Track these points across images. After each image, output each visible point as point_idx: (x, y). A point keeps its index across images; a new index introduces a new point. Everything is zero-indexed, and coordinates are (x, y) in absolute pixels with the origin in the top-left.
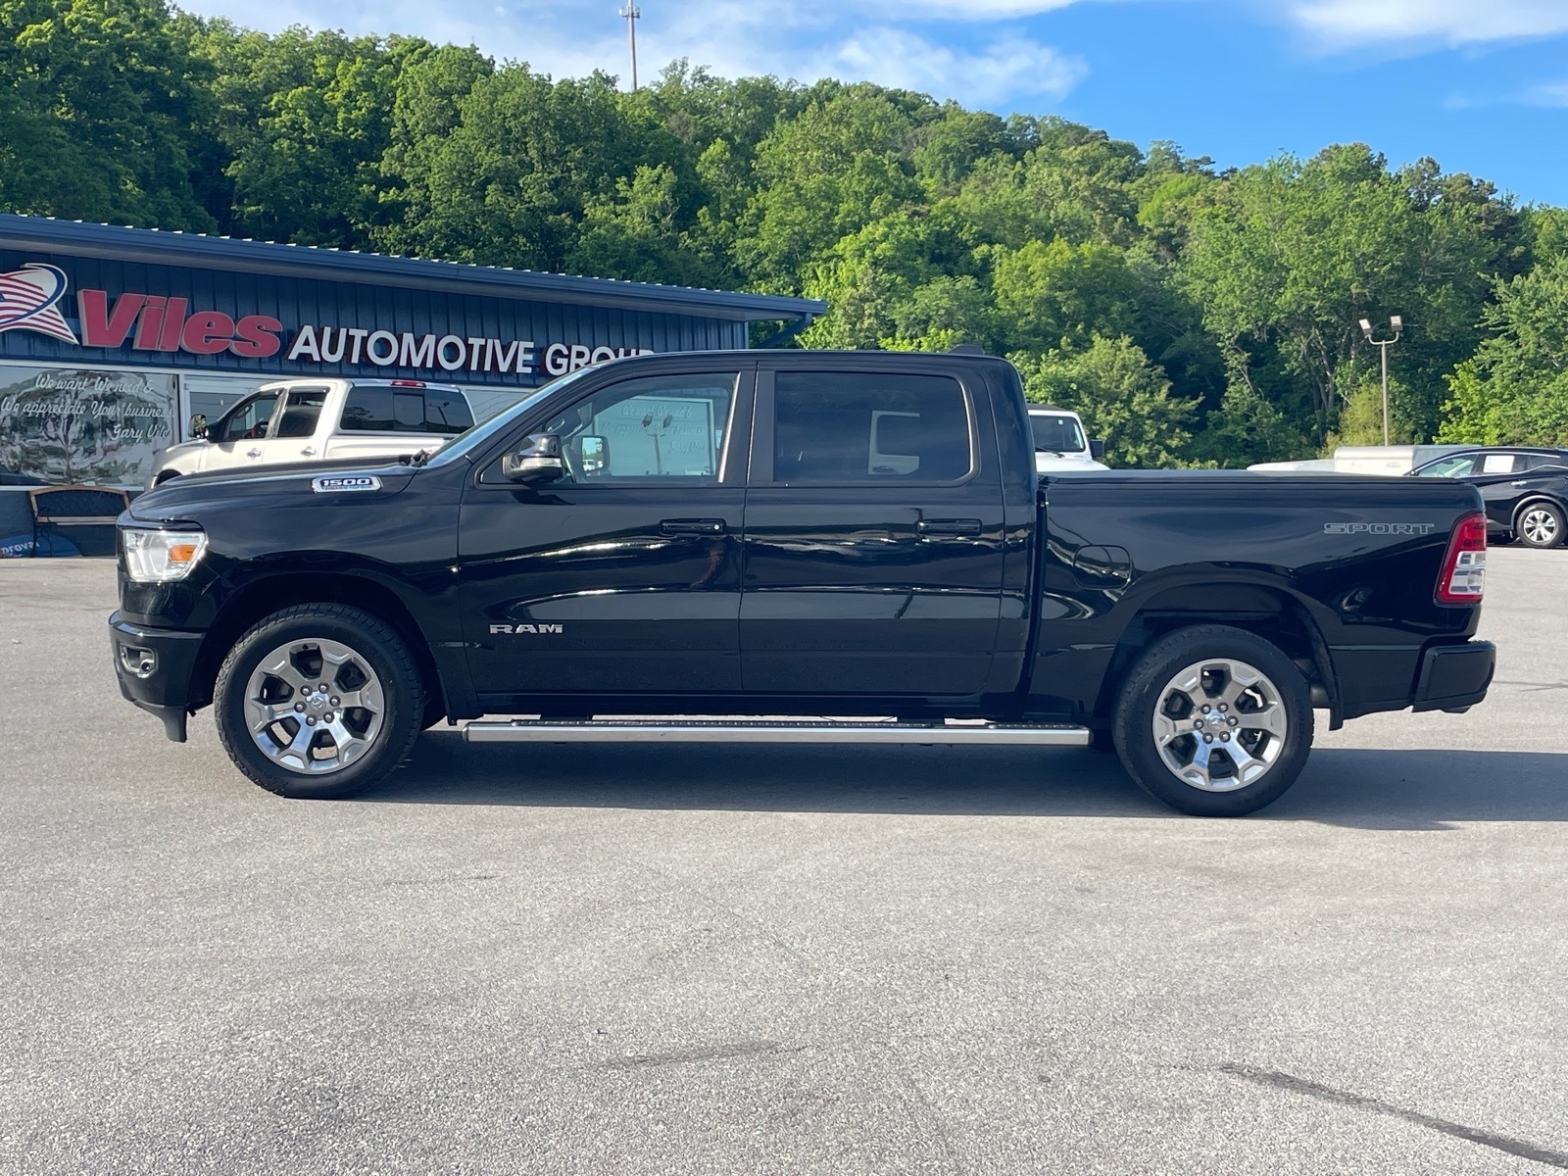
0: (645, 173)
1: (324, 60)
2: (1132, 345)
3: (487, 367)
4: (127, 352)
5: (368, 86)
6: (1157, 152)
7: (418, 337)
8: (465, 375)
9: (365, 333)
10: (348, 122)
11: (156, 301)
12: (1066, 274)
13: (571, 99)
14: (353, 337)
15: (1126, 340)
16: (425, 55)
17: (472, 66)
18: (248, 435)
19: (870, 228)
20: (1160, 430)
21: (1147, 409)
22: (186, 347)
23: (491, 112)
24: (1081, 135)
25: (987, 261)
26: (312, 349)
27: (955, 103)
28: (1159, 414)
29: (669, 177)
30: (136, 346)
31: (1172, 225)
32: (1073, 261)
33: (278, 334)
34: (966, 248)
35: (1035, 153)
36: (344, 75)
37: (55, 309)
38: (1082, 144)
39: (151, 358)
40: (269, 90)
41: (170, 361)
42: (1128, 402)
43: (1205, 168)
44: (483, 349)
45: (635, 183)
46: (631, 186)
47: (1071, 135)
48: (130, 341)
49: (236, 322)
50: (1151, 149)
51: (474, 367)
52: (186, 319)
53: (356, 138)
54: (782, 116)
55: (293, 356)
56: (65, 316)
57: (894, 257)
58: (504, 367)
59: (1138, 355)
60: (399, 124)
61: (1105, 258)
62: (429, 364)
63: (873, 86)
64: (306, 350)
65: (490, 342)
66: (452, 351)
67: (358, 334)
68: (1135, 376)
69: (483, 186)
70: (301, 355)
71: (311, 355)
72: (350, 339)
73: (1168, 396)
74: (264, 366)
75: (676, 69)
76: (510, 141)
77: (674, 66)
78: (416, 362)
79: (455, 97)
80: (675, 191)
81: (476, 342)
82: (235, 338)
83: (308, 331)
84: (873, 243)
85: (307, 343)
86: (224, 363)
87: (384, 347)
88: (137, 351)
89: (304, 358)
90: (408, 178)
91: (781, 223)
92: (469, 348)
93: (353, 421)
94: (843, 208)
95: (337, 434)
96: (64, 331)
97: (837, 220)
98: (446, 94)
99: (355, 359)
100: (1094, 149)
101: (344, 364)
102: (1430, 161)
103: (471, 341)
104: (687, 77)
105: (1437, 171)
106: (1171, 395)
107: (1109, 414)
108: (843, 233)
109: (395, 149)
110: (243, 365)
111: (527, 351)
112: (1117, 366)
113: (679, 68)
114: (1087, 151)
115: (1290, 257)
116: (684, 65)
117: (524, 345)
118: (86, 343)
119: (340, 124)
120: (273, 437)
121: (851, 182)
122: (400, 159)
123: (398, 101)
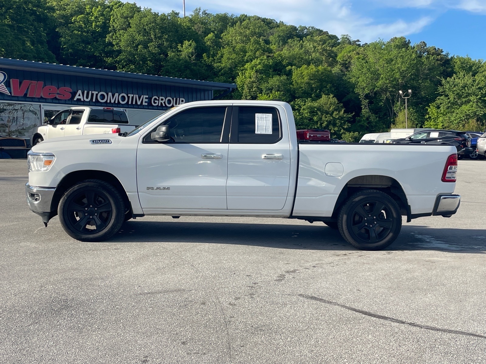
0: (186, 43)
1: (88, 7)
2: (333, 97)
3: (134, 103)
4: (25, 98)
5: (102, 15)
6: (343, 38)
7: (113, 94)
8: (127, 105)
9: (97, 93)
10: (96, 26)
11: (34, 82)
12: (314, 75)
13: (165, 20)
14: (94, 94)
15: (332, 96)
16: (120, 6)
17: (134, 9)
18: (61, 123)
19: (255, 61)
20: (341, 123)
21: (337, 117)
22: (43, 96)
23: (140, 23)
24: (320, 32)
25: (290, 71)
26: (81, 97)
27: (282, 22)
28: (341, 118)
29: (194, 44)
30: (28, 96)
31: (346, 60)
32: (316, 71)
33: (71, 93)
34: (285, 67)
35: (306, 38)
36: (95, 11)
37: (4, 85)
38: (321, 35)
39: (32, 100)
40: (72, 16)
41: (38, 100)
42: (331, 115)
43: (358, 43)
44: (133, 98)
45: (184, 46)
46: (182, 47)
47: (318, 32)
48: (26, 94)
49: (58, 89)
50: (341, 37)
51: (130, 103)
52: (43, 88)
53: (98, 31)
54: (230, 25)
55: (75, 99)
56: (6, 87)
57: (262, 70)
58: (139, 103)
59: (335, 100)
60: (112, 27)
61: (326, 71)
62: (116, 102)
63: (257, 17)
64: (79, 97)
65: (135, 95)
66: (123, 98)
67: (95, 93)
68: (334, 107)
69: (137, 46)
70: (77, 99)
71: (80, 99)
72: (92, 94)
73: (344, 113)
74: (67, 102)
75: (197, 11)
76: (146, 33)
77: (197, 10)
78: (112, 101)
79: (129, 19)
80: (196, 48)
81: (131, 96)
82: (58, 94)
83: (80, 92)
84: (256, 65)
85: (79, 95)
86: (54, 101)
87: (103, 97)
88: (28, 97)
89: (79, 100)
90: (114, 43)
91: (229, 59)
92: (129, 97)
93: (92, 119)
94: (247, 54)
95: (87, 123)
96: (6, 91)
97: (246, 58)
98: (126, 18)
99: (94, 100)
100: (324, 37)
101: (91, 102)
102: (424, 42)
103: (129, 95)
104: (201, 13)
105: (426, 45)
106: (345, 112)
107: (326, 118)
108: (247, 62)
109: (110, 34)
110: (60, 102)
111: (146, 98)
112: (328, 104)
113: (198, 10)
114: (322, 37)
115: (381, 71)
116: (200, 9)
117: (145, 96)
118: (13, 95)
119: (93, 26)
120: (68, 124)
121: (250, 47)
122: (112, 37)
123: (111, 20)
